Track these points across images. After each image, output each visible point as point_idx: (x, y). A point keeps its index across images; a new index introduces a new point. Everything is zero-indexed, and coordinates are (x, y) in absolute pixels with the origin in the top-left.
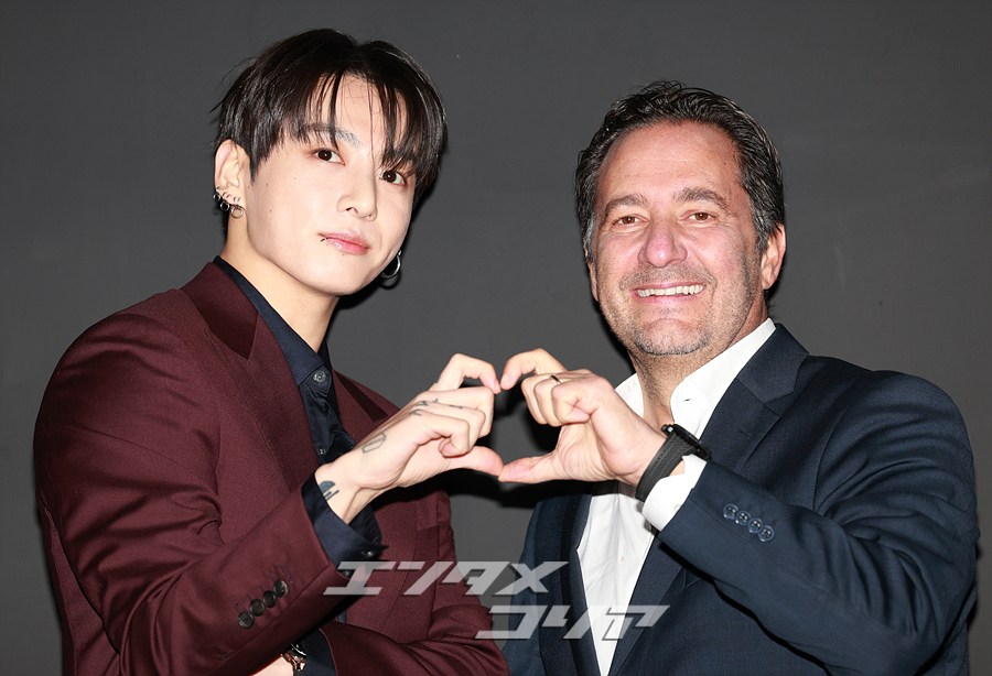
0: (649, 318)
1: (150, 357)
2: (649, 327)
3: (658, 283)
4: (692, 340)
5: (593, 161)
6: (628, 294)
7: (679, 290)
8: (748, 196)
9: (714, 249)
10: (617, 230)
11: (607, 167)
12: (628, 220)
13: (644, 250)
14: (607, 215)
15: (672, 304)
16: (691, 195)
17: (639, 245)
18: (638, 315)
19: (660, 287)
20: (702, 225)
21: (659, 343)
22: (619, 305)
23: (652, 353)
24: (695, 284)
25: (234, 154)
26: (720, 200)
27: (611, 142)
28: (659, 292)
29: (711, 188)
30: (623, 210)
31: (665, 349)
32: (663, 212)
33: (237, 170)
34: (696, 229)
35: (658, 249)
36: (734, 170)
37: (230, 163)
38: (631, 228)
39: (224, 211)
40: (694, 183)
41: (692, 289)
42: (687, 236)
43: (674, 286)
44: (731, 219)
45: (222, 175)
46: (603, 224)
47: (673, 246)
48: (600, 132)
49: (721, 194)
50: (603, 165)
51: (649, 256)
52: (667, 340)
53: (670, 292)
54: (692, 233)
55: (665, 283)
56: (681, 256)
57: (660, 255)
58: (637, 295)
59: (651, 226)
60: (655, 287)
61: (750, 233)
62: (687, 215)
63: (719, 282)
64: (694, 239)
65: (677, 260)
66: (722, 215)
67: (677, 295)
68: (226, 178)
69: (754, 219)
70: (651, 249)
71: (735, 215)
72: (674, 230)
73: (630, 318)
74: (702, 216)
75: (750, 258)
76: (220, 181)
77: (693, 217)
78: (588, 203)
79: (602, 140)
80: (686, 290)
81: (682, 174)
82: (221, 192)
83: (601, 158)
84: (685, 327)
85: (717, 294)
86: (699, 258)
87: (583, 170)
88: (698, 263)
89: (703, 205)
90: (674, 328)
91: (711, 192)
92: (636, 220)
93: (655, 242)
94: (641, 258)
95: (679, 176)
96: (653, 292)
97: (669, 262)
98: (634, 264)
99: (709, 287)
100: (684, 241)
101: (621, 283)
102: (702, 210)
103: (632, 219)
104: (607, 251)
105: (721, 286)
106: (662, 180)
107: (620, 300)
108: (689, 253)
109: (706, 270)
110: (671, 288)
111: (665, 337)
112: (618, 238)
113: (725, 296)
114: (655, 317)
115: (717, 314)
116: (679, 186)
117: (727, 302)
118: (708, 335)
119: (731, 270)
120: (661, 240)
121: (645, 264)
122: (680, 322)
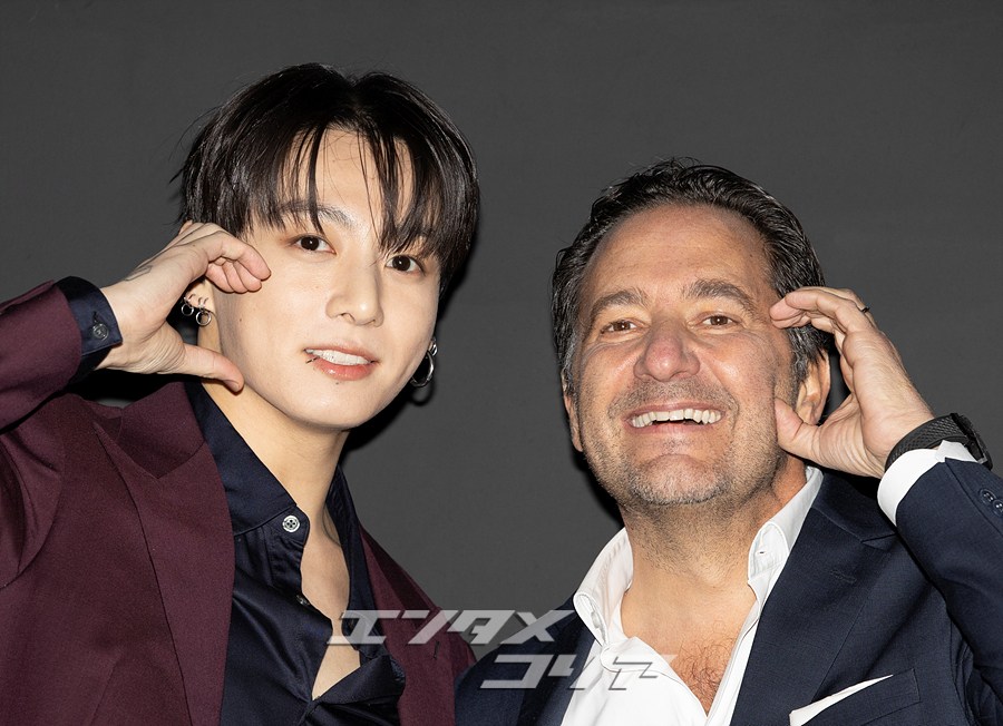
0: (648, 452)
2: (647, 466)
3: (658, 403)
4: (706, 484)
5: (577, 260)
6: (620, 422)
7: (688, 414)
9: (734, 362)
10: (607, 340)
12: (621, 326)
13: (642, 361)
14: (593, 320)
15: (678, 435)
16: (706, 289)
17: (637, 354)
18: (633, 451)
20: (719, 331)
21: (661, 487)
22: (606, 439)
23: (652, 503)
24: (704, 408)
26: (744, 299)
27: (600, 237)
28: (662, 416)
29: (732, 281)
30: (617, 312)
31: (671, 497)
32: (667, 312)
34: (713, 336)
35: (660, 354)
36: (763, 266)
38: (626, 336)
40: (709, 274)
41: (707, 416)
42: (699, 345)
43: (682, 407)
46: (588, 334)
47: (681, 355)
49: (746, 291)
50: (590, 263)
51: (650, 367)
52: (673, 482)
53: (676, 416)
54: (707, 340)
55: (670, 403)
56: (691, 367)
57: (664, 365)
58: (631, 424)
59: (651, 334)
60: (656, 409)
62: (701, 316)
63: (743, 406)
64: (710, 347)
65: (687, 371)
66: (747, 319)
67: (685, 422)
70: (652, 355)
72: (682, 336)
73: (622, 457)
74: (720, 320)
77: (708, 322)
80: (697, 415)
83: (587, 257)
84: (697, 465)
85: (740, 423)
86: (715, 372)
87: (561, 273)
88: (714, 379)
89: (722, 305)
90: (681, 465)
91: (733, 287)
92: (632, 326)
93: (657, 346)
94: (639, 370)
95: (689, 265)
96: (653, 416)
97: (675, 374)
98: (629, 374)
99: (730, 414)
100: (696, 349)
101: (610, 408)
102: (720, 311)
103: (627, 325)
104: (590, 366)
105: (745, 413)
106: (665, 271)
107: (609, 432)
108: (703, 365)
109: (725, 390)
110: (675, 409)
111: (670, 479)
112: (608, 349)
113: (751, 427)
114: (655, 453)
115: (741, 452)
116: (690, 277)
117: (754, 435)
118: (729, 479)
119: (759, 391)
120: (665, 343)
121: (643, 377)
122: (690, 459)
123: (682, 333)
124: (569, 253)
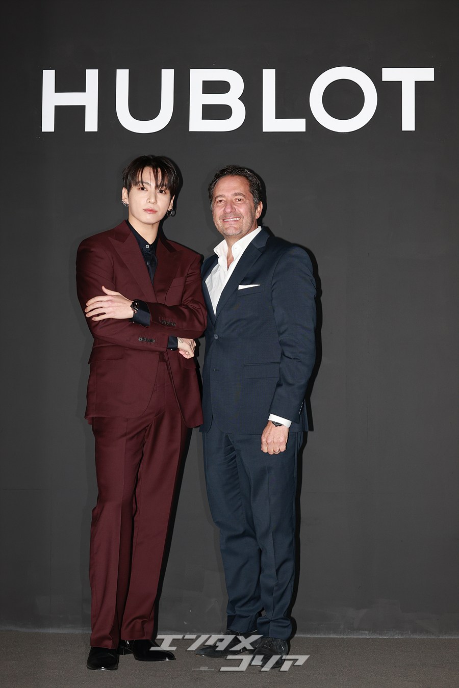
0: (227, 226)
2: (227, 229)
3: (229, 218)
4: (238, 232)
5: (212, 187)
6: (221, 221)
7: (234, 219)
8: (251, 195)
9: (242, 209)
10: (218, 204)
12: (221, 201)
13: (225, 209)
14: (216, 200)
15: (232, 223)
16: (236, 194)
18: (224, 226)
20: (240, 202)
21: (229, 232)
22: (219, 223)
23: (228, 235)
24: (238, 218)
25: (126, 191)
26: (244, 196)
27: (217, 181)
28: (229, 220)
29: (242, 192)
30: (219, 199)
31: (231, 234)
32: (229, 199)
34: (238, 203)
36: (248, 188)
38: (222, 204)
40: (237, 191)
42: (236, 205)
43: (233, 218)
44: (247, 201)
46: (214, 203)
47: (232, 208)
49: (245, 194)
51: (226, 211)
53: (231, 220)
54: (238, 205)
55: (231, 218)
56: (235, 210)
58: (223, 221)
59: (226, 202)
61: (253, 205)
62: (236, 199)
63: (245, 217)
64: (238, 206)
65: (233, 211)
66: (245, 200)
67: (234, 221)
69: (254, 201)
70: (227, 209)
71: (248, 199)
73: (222, 227)
74: (240, 200)
75: (253, 211)
78: (211, 197)
80: (236, 219)
81: (234, 189)
83: (214, 186)
84: (236, 229)
85: (244, 220)
88: (239, 212)
89: (240, 197)
90: (233, 229)
91: (242, 194)
92: (223, 201)
93: (227, 207)
94: (224, 211)
97: (231, 212)
98: (223, 213)
99: (242, 218)
100: (235, 206)
101: (219, 218)
104: (215, 209)
106: (229, 191)
108: (237, 210)
109: (241, 214)
111: (231, 231)
112: (218, 206)
113: (246, 221)
114: (228, 226)
115: (244, 226)
116: (233, 192)
117: (247, 222)
118: (242, 230)
119: (247, 214)
120: (229, 206)
121: (225, 213)
122: (235, 227)
123: (232, 203)
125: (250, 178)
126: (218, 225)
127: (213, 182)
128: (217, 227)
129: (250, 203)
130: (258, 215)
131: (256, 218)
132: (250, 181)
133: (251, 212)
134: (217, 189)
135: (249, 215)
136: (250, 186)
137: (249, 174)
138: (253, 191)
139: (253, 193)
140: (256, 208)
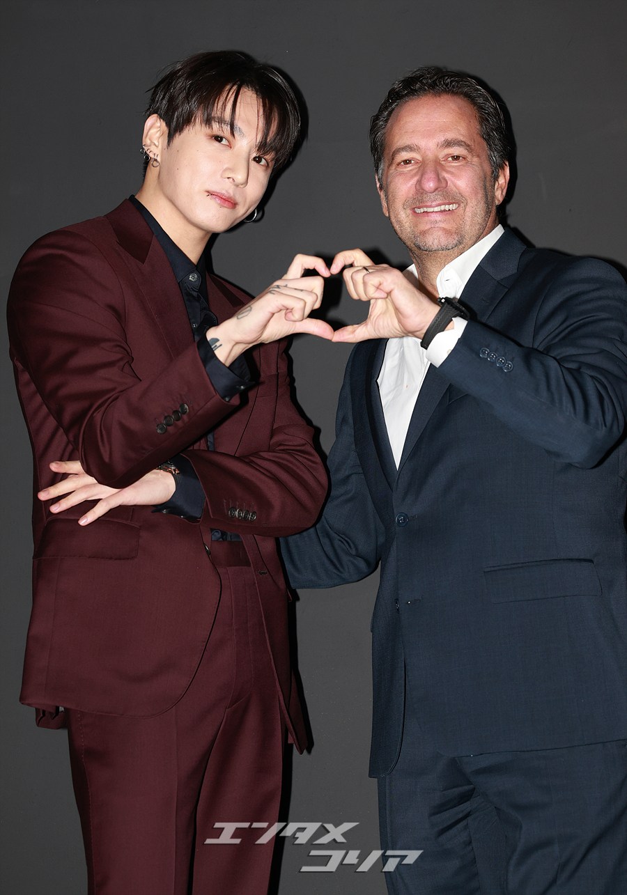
0: (424, 226)
1: (78, 259)
2: (424, 233)
3: (429, 204)
4: (453, 241)
5: (381, 123)
6: (409, 211)
7: (443, 208)
8: (485, 143)
9: (464, 180)
10: (400, 169)
11: (392, 126)
12: (407, 162)
13: (419, 182)
14: (393, 159)
15: (438, 217)
16: (448, 144)
17: (416, 179)
18: (416, 225)
19: (430, 206)
20: (456, 164)
21: (431, 243)
22: (403, 220)
23: (426, 251)
24: (452, 203)
25: (158, 124)
26: (468, 146)
27: (393, 109)
28: (430, 210)
29: (461, 138)
30: (405, 155)
31: (435, 247)
32: (430, 155)
33: (158, 134)
34: (453, 167)
35: (428, 181)
36: (476, 125)
37: (154, 129)
38: (409, 167)
39: (147, 161)
40: (450, 136)
41: (451, 207)
42: (447, 172)
43: (440, 205)
44: (475, 159)
45: (148, 137)
46: (390, 165)
47: (439, 179)
48: (385, 103)
49: (468, 142)
50: (389, 125)
51: (423, 186)
52: (436, 241)
53: (436, 209)
54: (449, 169)
55: (434, 204)
56: (444, 185)
57: (430, 185)
58: (415, 212)
59: (422, 165)
60: (427, 207)
61: (488, 169)
62: (447, 156)
63: (469, 201)
64: (452, 173)
65: (442, 187)
66: (469, 157)
67: (441, 211)
68: (150, 139)
69: (490, 157)
70: (424, 181)
71: (478, 156)
72: (438, 167)
73: (411, 227)
74: (456, 158)
75: (488, 184)
76: (146, 141)
77: (450, 159)
78: (379, 151)
79: (386, 108)
80: (447, 207)
81: (443, 129)
82: (146, 148)
83: (386, 121)
84: (447, 232)
85: (467, 209)
86: (455, 186)
87: (374, 129)
88: (454, 189)
89: (456, 151)
90: (440, 233)
91: (462, 141)
92: (413, 162)
93: (426, 176)
94: (418, 187)
95: (441, 131)
96: (425, 209)
97: (436, 189)
98: (413, 191)
99: (462, 205)
100: (447, 176)
101: (404, 204)
102: (456, 154)
103: (410, 161)
104: (393, 183)
105: (470, 204)
106: (429, 134)
107: (404, 216)
108: (449, 182)
109: (460, 194)
110: (437, 206)
111: (435, 240)
112: (401, 174)
113: (473, 211)
114: (428, 227)
115: (468, 223)
116: (441, 138)
117: (475, 215)
118: (462, 237)
119: (476, 194)
120: (430, 175)
121: (420, 191)
122: (444, 229)
123: (438, 165)
124: (376, 118)
125: (481, 100)
126: (399, 222)
127: (381, 111)
128: (397, 227)
129: (481, 164)
130: (499, 195)
131: (497, 203)
132: (480, 108)
133: (485, 188)
134: (396, 130)
135: (480, 195)
136: (483, 120)
137: (478, 90)
138: (489, 135)
139: (487, 138)
140: (496, 178)
